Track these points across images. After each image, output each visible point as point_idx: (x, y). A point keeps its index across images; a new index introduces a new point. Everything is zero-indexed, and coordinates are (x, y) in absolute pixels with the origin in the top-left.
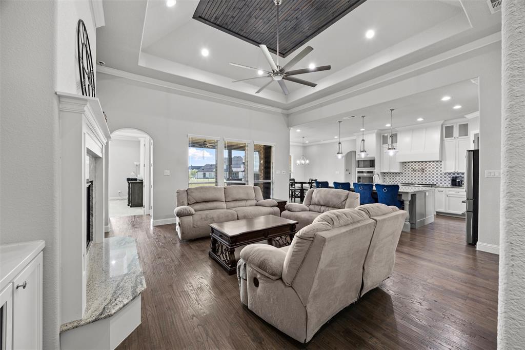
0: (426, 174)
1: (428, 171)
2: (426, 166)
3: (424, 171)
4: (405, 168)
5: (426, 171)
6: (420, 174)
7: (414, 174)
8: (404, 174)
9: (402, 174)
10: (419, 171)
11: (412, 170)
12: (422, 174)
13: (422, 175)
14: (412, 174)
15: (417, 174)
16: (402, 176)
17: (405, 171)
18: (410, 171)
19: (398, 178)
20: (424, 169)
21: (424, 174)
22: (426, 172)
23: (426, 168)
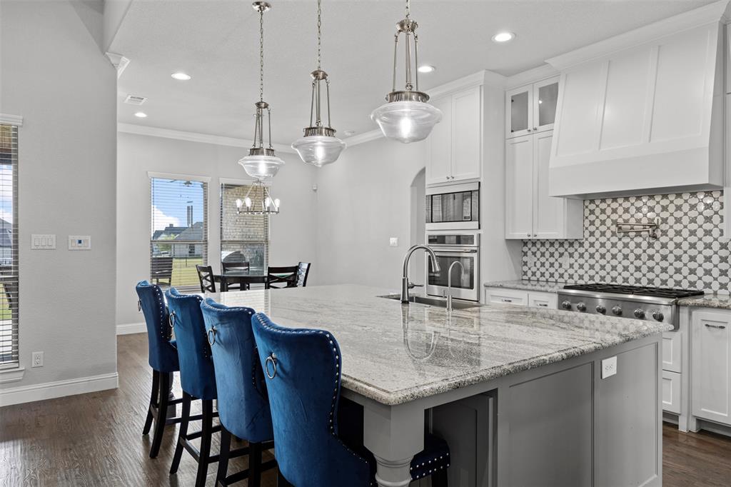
0: (664, 246)
1: (671, 233)
2: (665, 215)
3: (658, 233)
4: (592, 223)
5: (665, 233)
6: (644, 245)
7: (620, 245)
8: (587, 245)
9: (581, 245)
10: (638, 234)
11: (614, 228)
12: (650, 245)
13: (651, 251)
14: (614, 245)
15: (632, 245)
16: (581, 256)
17: (592, 234)
18: (608, 234)
19: (566, 261)
20: (657, 227)
21: (657, 245)
22: (664, 239)
23: (665, 221)
